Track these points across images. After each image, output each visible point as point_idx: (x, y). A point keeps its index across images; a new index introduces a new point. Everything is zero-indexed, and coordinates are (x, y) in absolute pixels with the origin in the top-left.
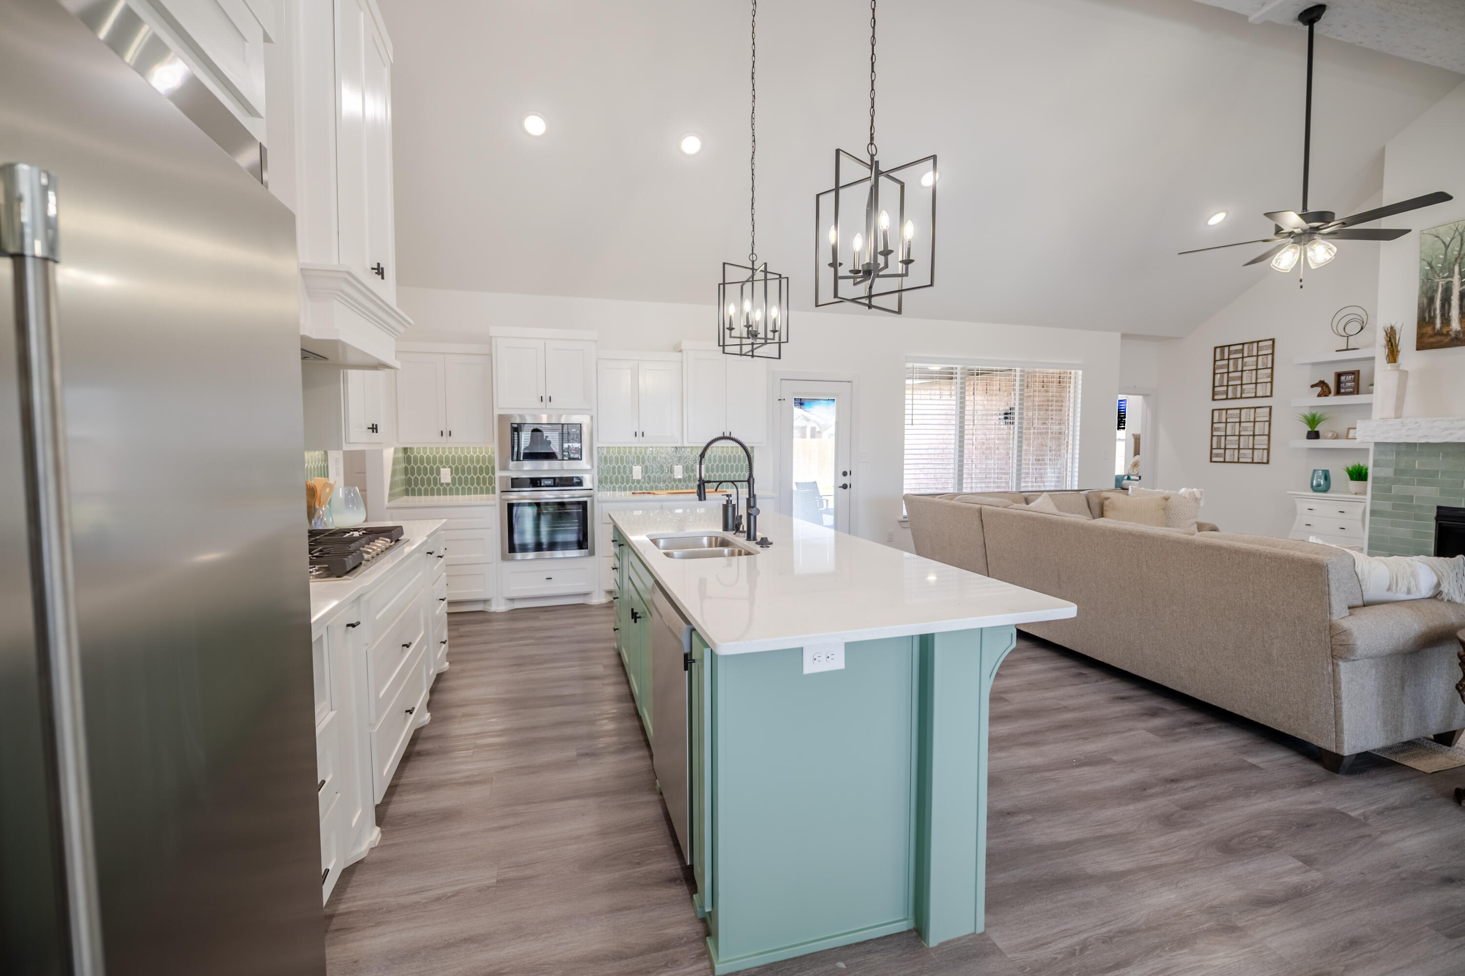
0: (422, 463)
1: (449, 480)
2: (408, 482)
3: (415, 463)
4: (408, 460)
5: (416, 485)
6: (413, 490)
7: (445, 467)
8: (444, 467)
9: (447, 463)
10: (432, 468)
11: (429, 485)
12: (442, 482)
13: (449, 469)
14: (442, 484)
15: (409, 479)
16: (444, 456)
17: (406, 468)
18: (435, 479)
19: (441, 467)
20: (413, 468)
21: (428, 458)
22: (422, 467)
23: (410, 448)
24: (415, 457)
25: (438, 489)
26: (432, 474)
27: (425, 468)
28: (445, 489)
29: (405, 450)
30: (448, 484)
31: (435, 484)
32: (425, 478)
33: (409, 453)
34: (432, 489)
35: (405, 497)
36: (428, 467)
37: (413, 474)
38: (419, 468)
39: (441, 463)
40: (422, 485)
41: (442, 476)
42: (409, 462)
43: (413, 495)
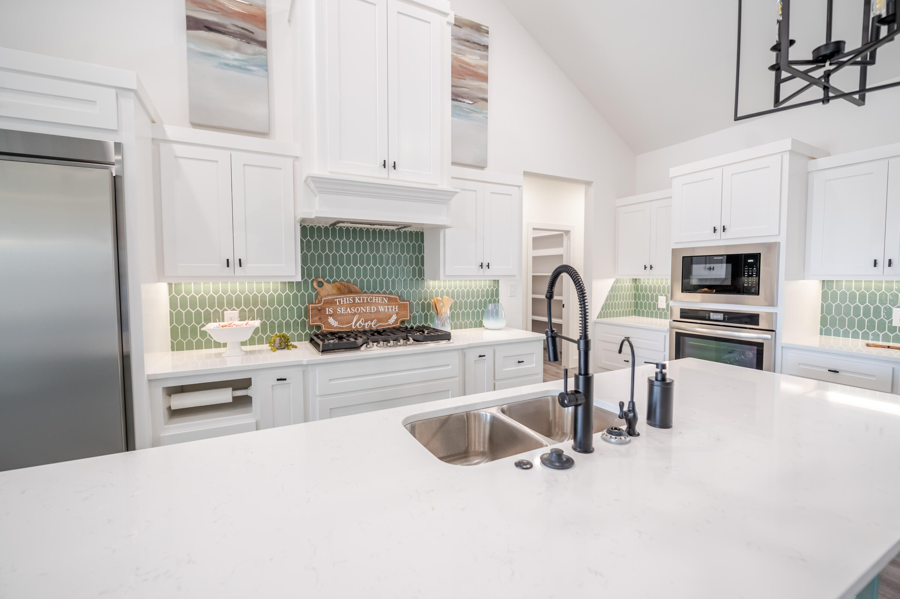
0: (646, 291)
1: (664, 306)
2: (636, 305)
3: (642, 291)
4: (636, 289)
5: (641, 308)
6: (639, 311)
7: (663, 296)
8: (661, 295)
9: (664, 292)
10: (652, 295)
11: (650, 309)
12: (659, 307)
13: (665, 297)
14: (659, 309)
15: (637, 303)
16: (662, 286)
17: (635, 294)
18: (654, 304)
19: (659, 295)
20: (639, 294)
21: (650, 287)
22: (646, 294)
23: (639, 279)
24: (642, 286)
25: (656, 313)
26: (652, 300)
27: (648, 295)
28: (661, 313)
29: (635, 280)
30: (663, 309)
31: (654, 309)
32: (648, 303)
33: (638, 283)
34: (652, 312)
35: (634, 316)
36: (650, 294)
37: (639, 299)
38: (644, 295)
39: (659, 292)
40: (645, 309)
41: (659, 302)
42: (637, 290)
43: (639, 315)
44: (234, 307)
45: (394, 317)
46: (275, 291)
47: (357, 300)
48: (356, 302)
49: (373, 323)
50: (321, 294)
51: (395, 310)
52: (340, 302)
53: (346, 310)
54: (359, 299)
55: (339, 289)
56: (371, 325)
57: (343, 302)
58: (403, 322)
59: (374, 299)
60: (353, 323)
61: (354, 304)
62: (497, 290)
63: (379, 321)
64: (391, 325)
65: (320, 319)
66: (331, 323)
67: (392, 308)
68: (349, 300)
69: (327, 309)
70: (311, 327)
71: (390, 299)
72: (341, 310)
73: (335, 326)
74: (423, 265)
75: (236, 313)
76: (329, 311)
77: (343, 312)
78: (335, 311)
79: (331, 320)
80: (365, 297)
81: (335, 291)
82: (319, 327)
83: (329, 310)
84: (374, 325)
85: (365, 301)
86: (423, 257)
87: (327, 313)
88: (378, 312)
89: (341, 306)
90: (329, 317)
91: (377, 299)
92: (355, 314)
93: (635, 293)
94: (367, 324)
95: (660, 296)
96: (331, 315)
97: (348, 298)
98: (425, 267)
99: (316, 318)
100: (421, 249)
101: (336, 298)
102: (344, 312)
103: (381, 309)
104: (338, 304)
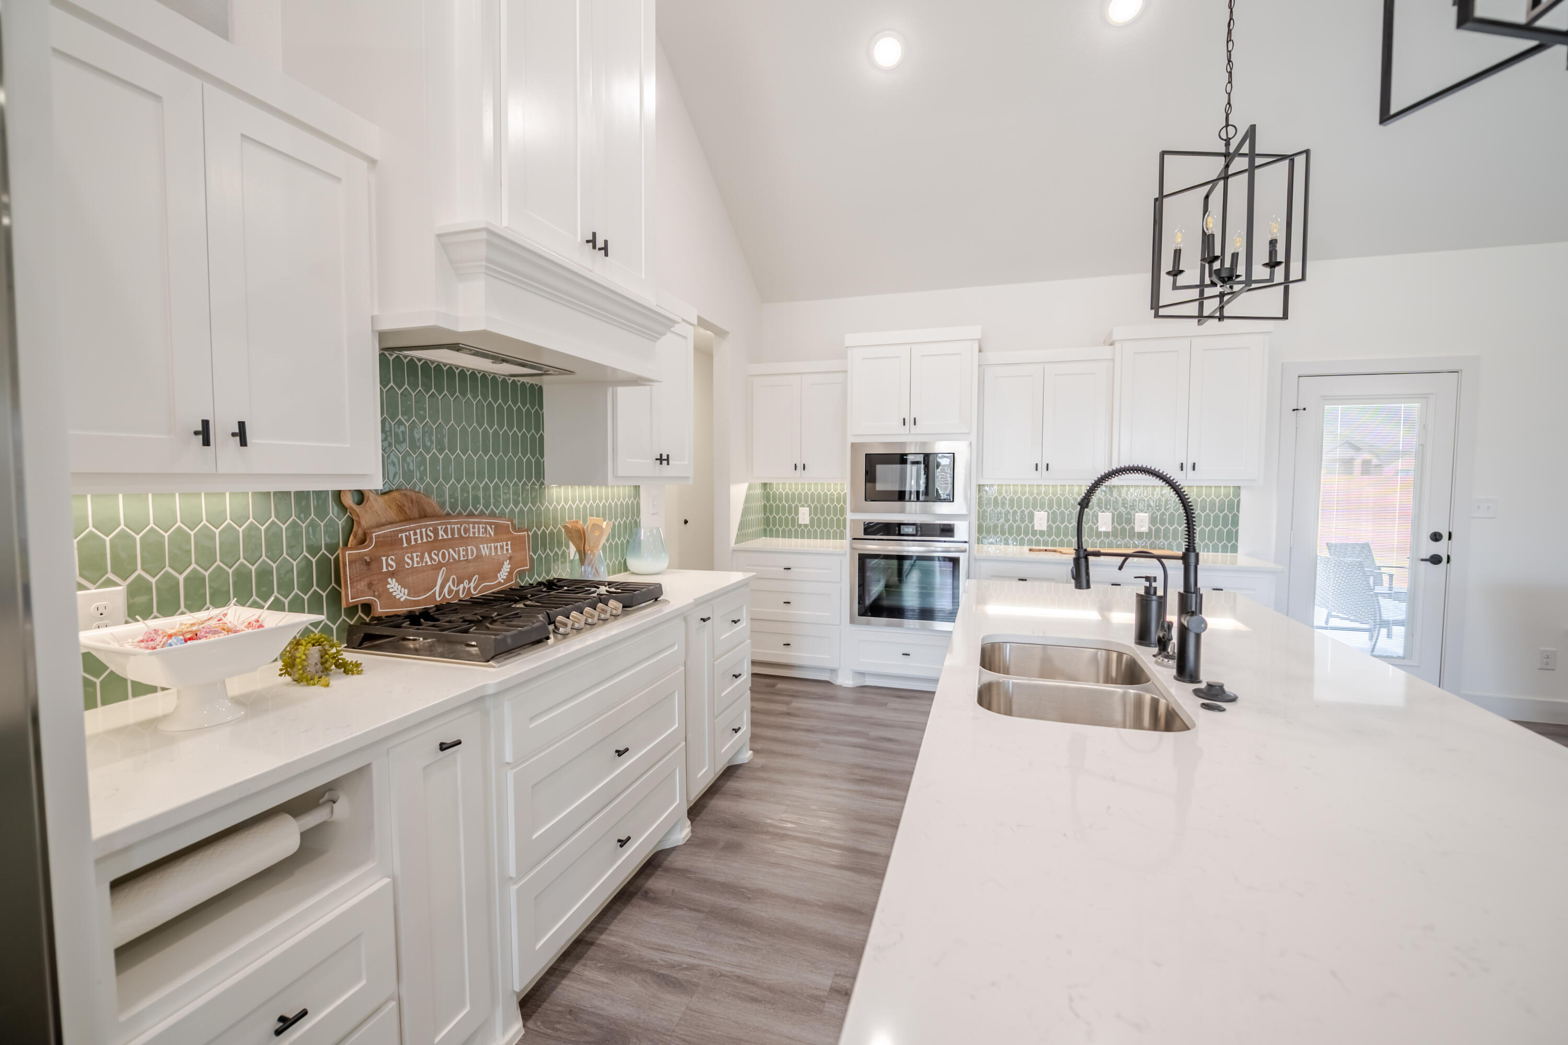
0: (781, 501)
1: (807, 522)
2: (767, 521)
3: (774, 500)
4: (767, 497)
5: (774, 525)
6: (771, 530)
7: (804, 506)
8: (803, 506)
9: (806, 501)
10: (790, 506)
11: (787, 525)
12: (800, 523)
13: (808, 508)
14: (800, 526)
15: (768, 518)
16: (803, 493)
17: (765, 506)
18: (793, 519)
19: (799, 505)
20: (771, 506)
21: (787, 494)
22: (780, 505)
23: (770, 484)
24: (774, 493)
25: (796, 531)
26: (790, 513)
27: (784, 506)
28: (803, 531)
29: (765, 485)
30: (806, 526)
31: (793, 526)
32: (784, 517)
33: (768, 490)
34: (790, 531)
35: (763, 538)
36: (787, 505)
37: (771, 513)
38: (777, 506)
39: (800, 501)
40: (781, 526)
41: (800, 515)
42: (768, 500)
43: (771, 536)
44: (110, 575)
45: (506, 567)
46: (240, 519)
47: (441, 532)
48: (440, 538)
49: (472, 585)
50: (363, 522)
51: (507, 550)
52: (408, 539)
53: (422, 557)
54: (446, 531)
55: (401, 508)
56: (469, 588)
57: (416, 540)
58: (521, 574)
59: (471, 530)
60: (437, 588)
61: (436, 544)
62: (638, 504)
63: (482, 579)
64: (503, 584)
65: (370, 585)
66: (394, 594)
67: (502, 547)
68: (427, 535)
69: (384, 559)
70: (352, 610)
71: (498, 528)
72: (412, 560)
73: (402, 600)
74: (542, 456)
75: (119, 591)
76: (388, 565)
77: (415, 565)
78: (400, 562)
79: (393, 586)
80: (455, 525)
81: (392, 514)
82: (367, 608)
83: (388, 563)
84: (475, 589)
85: (456, 536)
86: (542, 437)
87: (385, 570)
88: (479, 557)
89: (412, 548)
90: (389, 580)
91: (477, 530)
92: (439, 566)
93: (765, 504)
94: (461, 586)
95: (801, 507)
96: (392, 574)
97: (424, 530)
98: (545, 458)
99: (362, 585)
100: (538, 422)
101: (402, 531)
102: (418, 563)
103: (485, 551)
104: (405, 545)
